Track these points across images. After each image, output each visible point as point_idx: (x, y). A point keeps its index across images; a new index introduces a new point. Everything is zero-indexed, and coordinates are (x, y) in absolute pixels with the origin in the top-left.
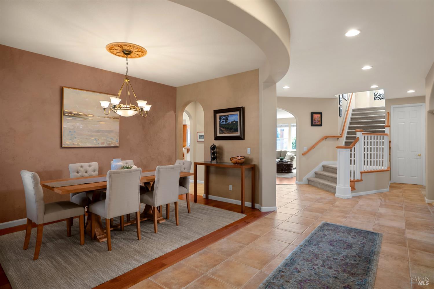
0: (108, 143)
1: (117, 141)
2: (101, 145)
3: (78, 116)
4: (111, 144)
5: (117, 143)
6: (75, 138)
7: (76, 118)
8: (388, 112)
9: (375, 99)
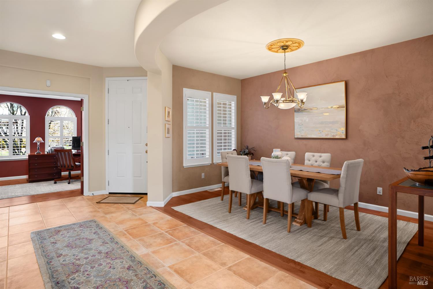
0: (333, 134)
1: (343, 133)
2: (325, 136)
3: (305, 111)
4: (336, 135)
5: (343, 135)
6: (303, 130)
7: (303, 113)
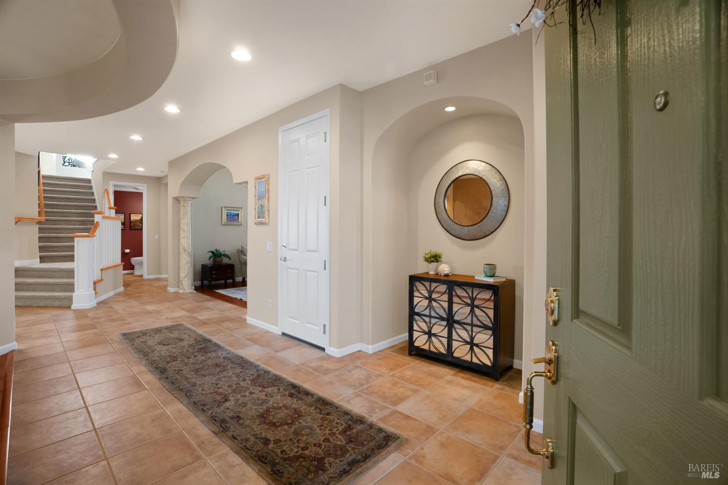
8: (106, 189)
9: (63, 165)
